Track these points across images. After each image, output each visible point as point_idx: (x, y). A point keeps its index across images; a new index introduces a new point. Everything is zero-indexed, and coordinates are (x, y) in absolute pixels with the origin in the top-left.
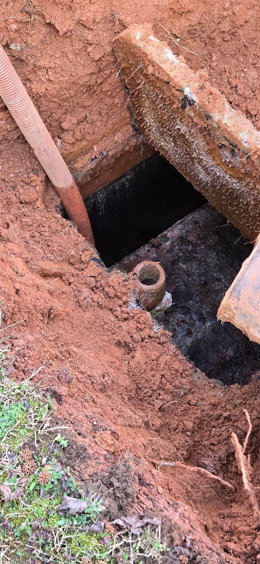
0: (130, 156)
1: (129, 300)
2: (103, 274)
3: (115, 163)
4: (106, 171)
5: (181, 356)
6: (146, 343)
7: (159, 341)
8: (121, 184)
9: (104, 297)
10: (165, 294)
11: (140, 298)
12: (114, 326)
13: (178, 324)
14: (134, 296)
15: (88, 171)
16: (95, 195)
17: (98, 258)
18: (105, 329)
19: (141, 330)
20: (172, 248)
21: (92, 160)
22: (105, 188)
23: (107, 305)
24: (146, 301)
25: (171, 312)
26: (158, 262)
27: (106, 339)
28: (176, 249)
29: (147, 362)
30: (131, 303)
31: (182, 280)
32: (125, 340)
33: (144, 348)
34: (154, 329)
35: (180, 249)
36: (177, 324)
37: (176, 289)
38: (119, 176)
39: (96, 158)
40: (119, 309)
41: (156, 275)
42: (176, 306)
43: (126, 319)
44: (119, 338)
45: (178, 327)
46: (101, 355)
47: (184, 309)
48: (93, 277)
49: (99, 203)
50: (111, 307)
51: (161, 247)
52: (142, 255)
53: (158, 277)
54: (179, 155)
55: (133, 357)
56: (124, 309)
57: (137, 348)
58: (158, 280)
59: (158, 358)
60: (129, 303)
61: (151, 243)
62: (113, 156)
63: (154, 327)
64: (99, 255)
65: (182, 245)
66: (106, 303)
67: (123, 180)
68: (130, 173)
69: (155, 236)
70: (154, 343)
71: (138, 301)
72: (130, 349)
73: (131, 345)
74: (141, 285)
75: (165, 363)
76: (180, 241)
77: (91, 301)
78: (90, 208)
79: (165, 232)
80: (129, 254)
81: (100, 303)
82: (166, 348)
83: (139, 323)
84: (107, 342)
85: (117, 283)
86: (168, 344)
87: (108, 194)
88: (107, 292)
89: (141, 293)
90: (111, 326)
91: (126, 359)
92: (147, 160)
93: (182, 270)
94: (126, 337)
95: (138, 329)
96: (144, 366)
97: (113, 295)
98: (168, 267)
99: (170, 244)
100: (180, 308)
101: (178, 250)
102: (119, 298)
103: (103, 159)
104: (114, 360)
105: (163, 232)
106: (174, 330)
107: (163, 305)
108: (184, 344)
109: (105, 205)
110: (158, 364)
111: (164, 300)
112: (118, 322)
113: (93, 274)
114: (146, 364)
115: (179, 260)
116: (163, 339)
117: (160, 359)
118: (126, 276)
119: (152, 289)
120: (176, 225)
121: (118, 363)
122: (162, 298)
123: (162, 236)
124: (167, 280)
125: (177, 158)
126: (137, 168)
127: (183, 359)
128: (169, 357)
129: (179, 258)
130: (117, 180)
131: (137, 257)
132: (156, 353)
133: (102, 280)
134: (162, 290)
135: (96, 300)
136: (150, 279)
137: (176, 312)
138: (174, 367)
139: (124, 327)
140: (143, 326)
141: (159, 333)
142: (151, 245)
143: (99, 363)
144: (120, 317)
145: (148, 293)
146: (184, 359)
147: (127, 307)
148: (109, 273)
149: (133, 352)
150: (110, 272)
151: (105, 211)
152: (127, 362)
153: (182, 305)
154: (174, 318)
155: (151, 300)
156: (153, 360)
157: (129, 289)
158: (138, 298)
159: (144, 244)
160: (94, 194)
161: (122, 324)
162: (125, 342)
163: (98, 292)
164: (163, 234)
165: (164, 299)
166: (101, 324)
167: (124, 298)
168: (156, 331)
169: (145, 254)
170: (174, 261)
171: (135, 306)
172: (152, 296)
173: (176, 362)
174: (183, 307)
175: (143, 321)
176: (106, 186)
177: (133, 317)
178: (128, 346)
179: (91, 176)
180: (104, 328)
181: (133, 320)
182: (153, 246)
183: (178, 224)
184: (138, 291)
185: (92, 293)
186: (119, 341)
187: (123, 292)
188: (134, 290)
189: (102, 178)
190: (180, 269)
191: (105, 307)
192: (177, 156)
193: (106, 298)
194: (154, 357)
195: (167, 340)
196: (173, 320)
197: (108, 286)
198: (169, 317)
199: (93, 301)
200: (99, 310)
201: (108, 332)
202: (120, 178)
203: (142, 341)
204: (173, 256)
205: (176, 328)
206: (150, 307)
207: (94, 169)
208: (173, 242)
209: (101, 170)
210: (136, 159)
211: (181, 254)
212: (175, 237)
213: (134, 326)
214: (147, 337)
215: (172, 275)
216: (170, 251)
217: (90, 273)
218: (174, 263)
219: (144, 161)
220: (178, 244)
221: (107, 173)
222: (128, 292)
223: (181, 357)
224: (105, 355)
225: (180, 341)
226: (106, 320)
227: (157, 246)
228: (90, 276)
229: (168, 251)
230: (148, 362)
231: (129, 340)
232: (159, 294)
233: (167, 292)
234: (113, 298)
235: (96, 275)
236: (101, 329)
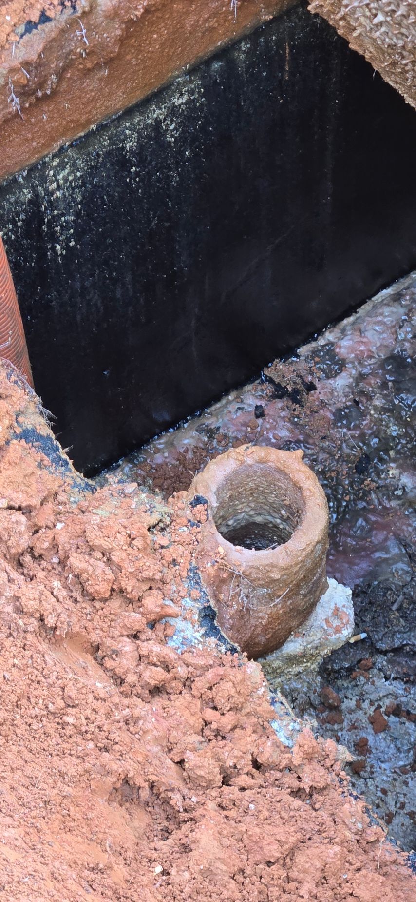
0: (187, 13)
1: (173, 608)
2: (62, 497)
3: (122, 41)
4: (87, 72)
5: (389, 846)
6: (243, 789)
7: (296, 784)
8: (147, 126)
9: (64, 593)
10: (326, 586)
11: (218, 601)
12: (108, 715)
13: (378, 725)
14: (195, 593)
15: (12, 70)
16: (37, 170)
17: (46, 431)
18: (69, 730)
19: (220, 735)
20: (357, 403)
21: (30, 26)
22: (81, 144)
23: (76, 629)
24: (243, 614)
25: (350, 670)
26: (299, 453)
27: (72, 771)
28: (375, 408)
29: (242, 871)
30: (179, 623)
31: (397, 537)
32: (153, 778)
33: (232, 813)
34: (274, 732)
35: (391, 410)
36: (372, 721)
37: (373, 575)
38: (139, 96)
39: (45, 18)
40: (127, 646)
41: (289, 507)
42: (372, 645)
43: (156, 691)
44: (130, 767)
45: (376, 732)
46: (48, 838)
47: (403, 660)
48: (20, 508)
49: (52, 205)
50: (95, 637)
51: (313, 398)
52: (232, 428)
53: (294, 516)
54: (386, 14)
55: (186, 849)
56: (152, 647)
57: (200, 811)
58: (294, 528)
59: (292, 853)
60: (172, 621)
61: (271, 381)
62: (113, 15)
63: (275, 725)
64: (50, 419)
65: (398, 391)
66: (74, 619)
67: (157, 112)
68: (185, 83)
69: (288, 353)
70: (275, 790)
71: (209, 616)
72: (172, 816)
73: (176, 800)
74: (225, 546)
75: (319, 874)
76: (389, 372)
77: (9, 609)
78: (14, 223)
79: (329, 336)
80: (175, 423)
81: (50, 621)
82: (324, 815)
83: (215, 708)
84: (75, 782)
85: (122, 539)
86: (335, 794)
87: (93, 170)
88: (78, 576)
89: (223, 581)
90: (92, 717)
91: (155, 855)
92: (255, 34)
93: (398, 498)
94: (156, 762)
95: (207, 732)
96: (233, 885)
97: (103, 588)
98: (339, 483)
99: (350, 386)
100: (385, 653)
101: (384, 410)
102: (130, 601)
103: (73, 24)
104: (103, 860)
105: (320, 333)
106: (361, 747)
107: (316, 636)
108: (403, 806)
109: (77, 215)
110: (289, 879)
111: (321, 613)
112: (126, 701)
113: (20, 499)
114: (239, 878)
115: (387, 452)
116: (312, 776)
117: (300, 858)
118: (160, 508)
119: (272, 566)
120: (375, 307)
121: (121, 872)
122: (313, 605)
123: (315, 353)
124: (333, 532)
125: (381, 24)
126: (216, 65)
127: (394, 862)
128: (337, 849)
129: (386, 444)
130: (129, 112)
131: (211, 438)
132: (280, 832)
133: (59, 526)
134: (311, 571)
135: (31, 605)
136: (264, 526)
137: (368, 669)
138: (357, 892)
139: (149, 724)
140: (228, 720)
141: (295, 749)
142: (269, 389)
143: (40, 867)
144: (131, 678)
145: (254, 584)
146: (401, 860)
147: (164, 640)
148: (88, 494)
149: (186, 827)
150: (93, 490)
151: (78, 237)
152: (158, 869)
153: (397, 644)
154: (361, 698)
155: (263, 613)
156: (269, 863)
157: (174, 562)
158: (212, 603)
159: (238, 385)
160: (32, 169)
161: (141, 708)
162: (152, 787)
163: (41, 574)
164: (322, 342)
165: (318, 609)
166: (51, 707)
167: (152, 602)
168: (283, 740)
169: (246, 425)
170: (367, 458)
171: (198, 635)
172: (271, 597)
173: (368, 873)
174: (397, 651)
175: (230, 697)
176: (87, 136)
177: (188, 683)
178: (166, 801)
179: (24, 92)
180: (64, 725)
181: (186, 695)
182: (280, 392)
183: (382, 303)
184: (212, 572)
185: (14, 575)
186: (126, 781)
187: (145, 574)
188: (194, 570)
189: (71, 101)
190: (388, 491)
191: (71, 636)
192: (380, 17)
193: (76, 601)
194: (274, 851)
195: (330, 778)
196: (358, 706)
197: (84, 548)
198: (339, 690)
199: (20, 611)
200: (44, 646)
201: (79, 739)
202: (144, 104)
203: (226, 782)
204: (362, 437)
205: (370, 739)
206: (262, 640)
207: (39, 65)
208: (361, 377)
209: (64, 69)
210: (212, 30)
211: (394, 430)
212: (370, 357)
213: (192, 721)
214: (246, 764)
215: (357, 514)
216: (347, 417)
217: (9, 492)
218: (363, 466)
219: (244, 38)
220: (384, 386)
221: (92, 84)
222: (169, 574)
223: (386, 851)
224: (68, 837)
225: (384, 792)
226: (71, 691)
227: (296, 392)
228: (10, 508)
229: (340, 415)
230: (248, 871)
231: (169, 775)
232: (298, 586)
233: (332, 582)
234: (104, 600)
235: (35, 501)
236: (51, 726)
